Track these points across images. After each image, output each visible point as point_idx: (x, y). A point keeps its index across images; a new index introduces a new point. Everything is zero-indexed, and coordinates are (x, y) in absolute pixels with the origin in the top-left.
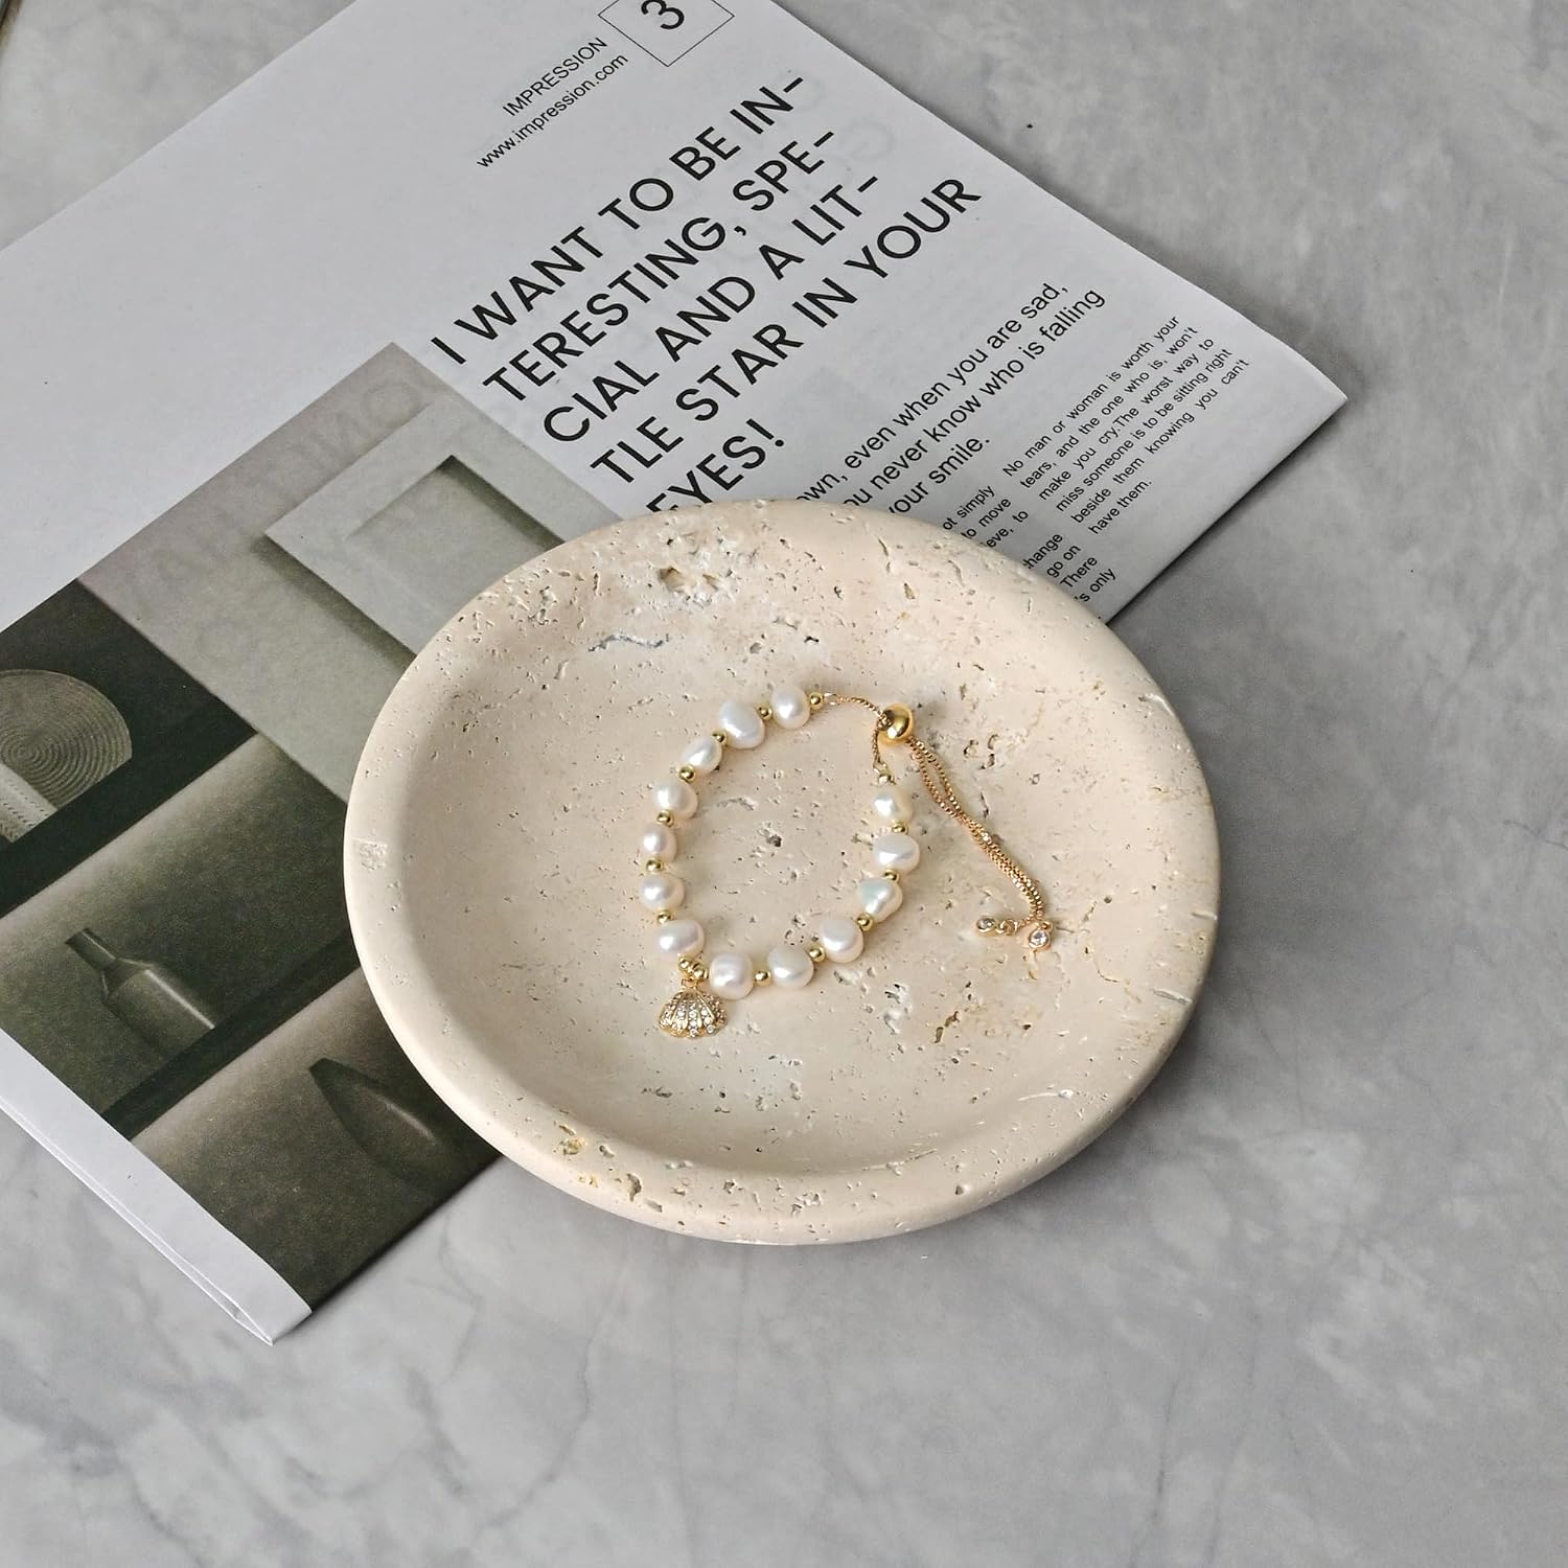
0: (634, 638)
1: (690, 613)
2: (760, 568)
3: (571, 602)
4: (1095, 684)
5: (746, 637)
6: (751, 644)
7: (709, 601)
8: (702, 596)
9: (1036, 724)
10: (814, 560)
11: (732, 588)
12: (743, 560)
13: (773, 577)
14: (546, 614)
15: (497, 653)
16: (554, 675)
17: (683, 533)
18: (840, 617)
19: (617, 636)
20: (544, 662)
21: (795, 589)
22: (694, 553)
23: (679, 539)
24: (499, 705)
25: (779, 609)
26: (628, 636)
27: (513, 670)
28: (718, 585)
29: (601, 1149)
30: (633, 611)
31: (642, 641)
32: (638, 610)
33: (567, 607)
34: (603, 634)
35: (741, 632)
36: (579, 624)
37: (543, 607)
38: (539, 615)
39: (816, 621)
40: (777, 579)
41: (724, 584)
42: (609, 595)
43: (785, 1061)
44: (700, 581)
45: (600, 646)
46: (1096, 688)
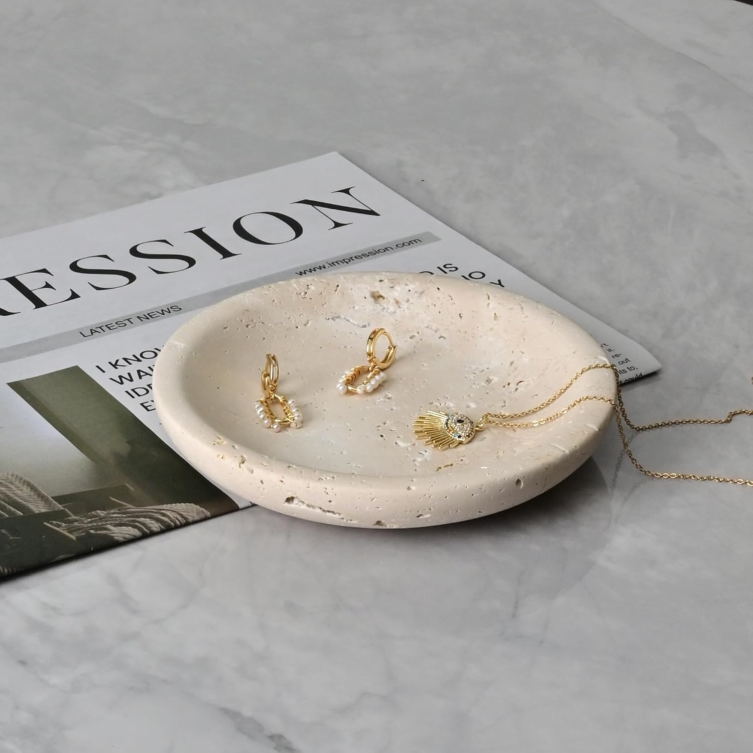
0: (351, 320)
1: (384, 316)
2: (424, 300)
3: (321, 293)
4: (574, 351)
5: (409, 332)
6: (411, 335)
7: (395, 312)
8: (391, 309)
9: (542, 375)
10: (452, 299)
11: (407, 308)
12: (416, 295)
13: (430, 305)
14: (307, 294)
15: (275, 302)
16: (304, 324)
17: (388, 278)
18: (459, 328)
19: (343, 316)
20: (300, 315)
21: (440, 312)
22: (392, 287)
23: (386, 280)
24: (270, 325)
25: (429, 321)
26: (349, 319)
27: (282, 313)
28: (401, 306)
29: (233, 446)
30: (354, 308)
31: (355, 323)
32: (356, 308)
33: (319, 295)
34: (335, 313)
35: (407, 329)
36: (323, 305)
37: (306, 291)
38: (303, 294)
39: (447, 329)
40: (432, 307)
41: (405, 305)
42: (342, 296)
43: (354, 465)
44: (392, 301)
45: (332, 319)
46: (574, 353)
